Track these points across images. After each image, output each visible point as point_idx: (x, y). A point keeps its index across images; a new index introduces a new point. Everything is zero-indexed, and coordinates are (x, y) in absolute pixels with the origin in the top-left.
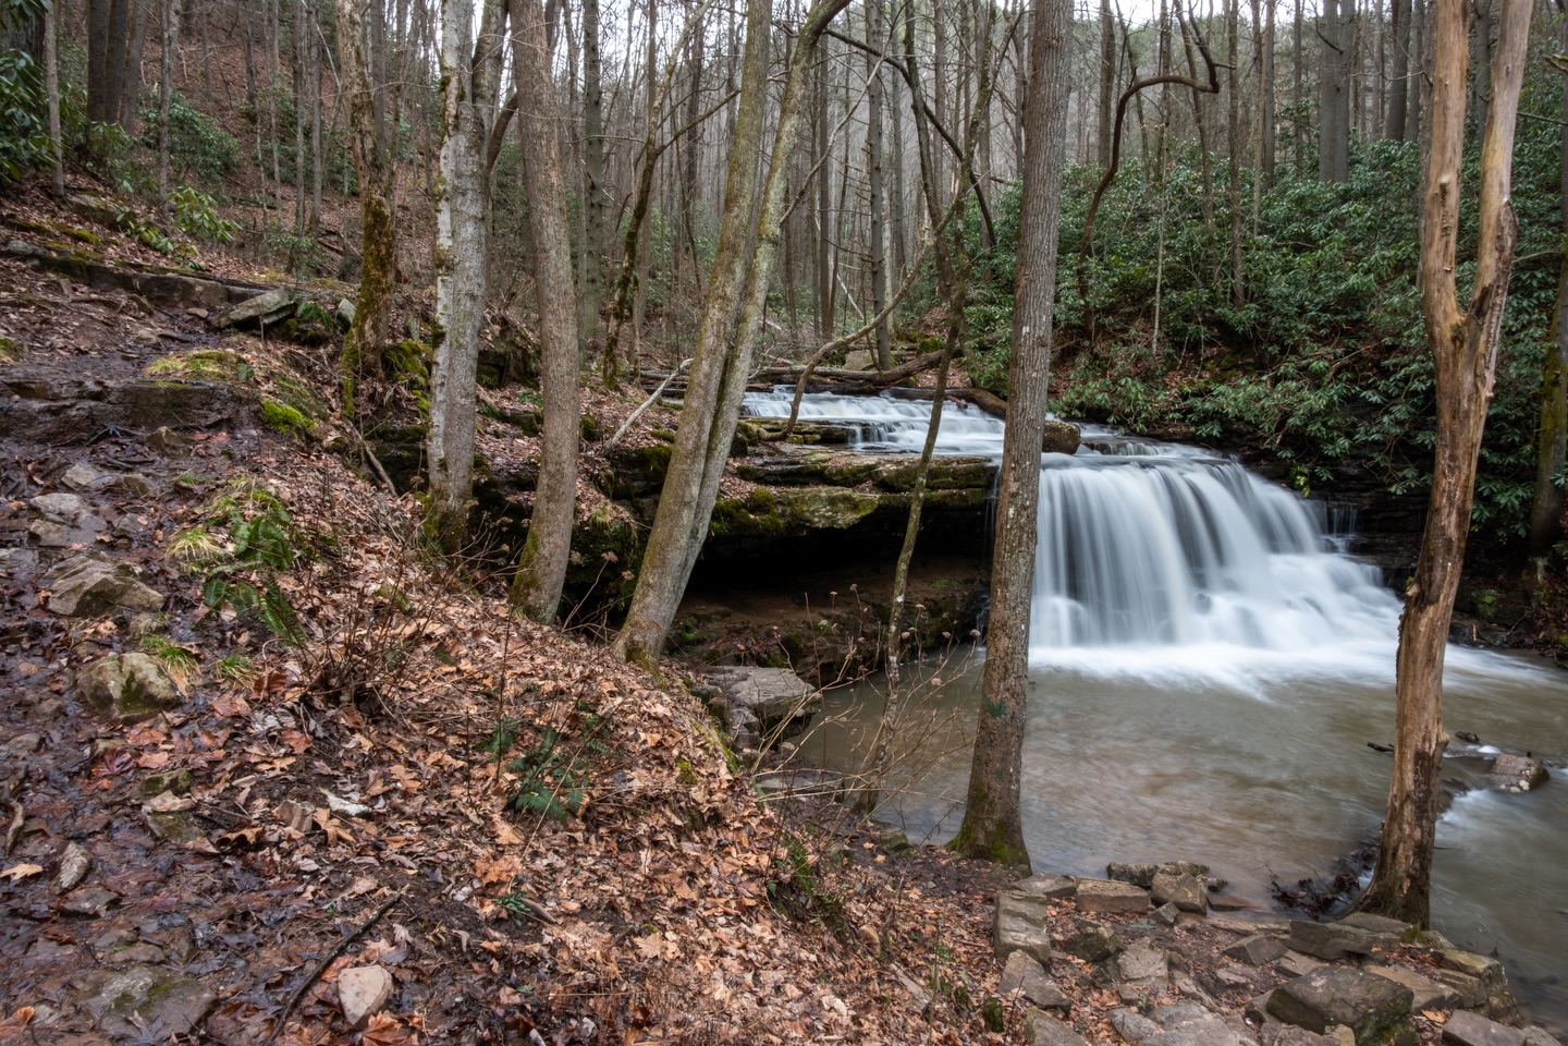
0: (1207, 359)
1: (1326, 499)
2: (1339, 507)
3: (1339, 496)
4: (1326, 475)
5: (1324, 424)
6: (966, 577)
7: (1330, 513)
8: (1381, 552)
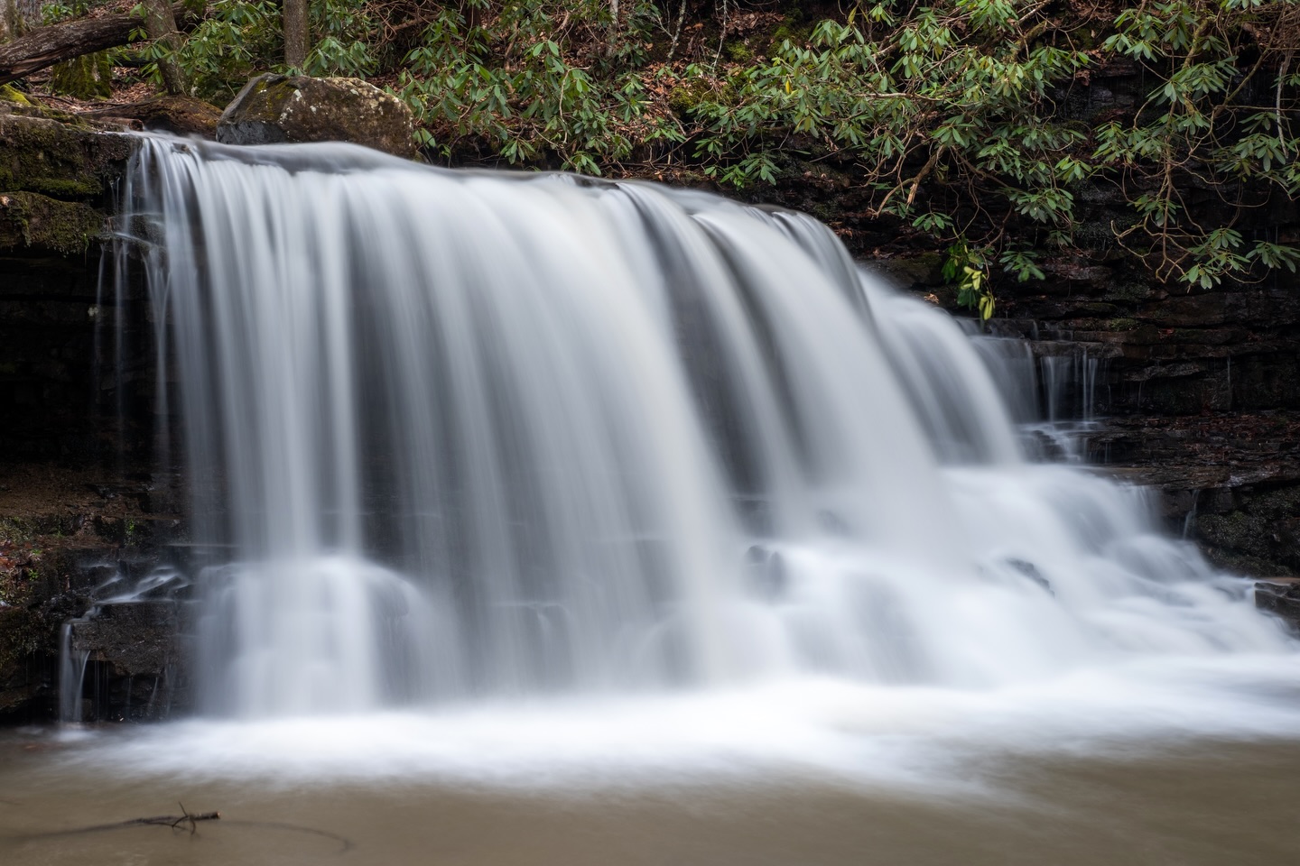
0: (734, 37)
1: (1028, 335)
2: (1058, 351)
3: (1056, 328)
4: (1027, 269)
5: (1016, 142)
6: (45, 510)
7: (1040, 369)
8: (1159, 457)
